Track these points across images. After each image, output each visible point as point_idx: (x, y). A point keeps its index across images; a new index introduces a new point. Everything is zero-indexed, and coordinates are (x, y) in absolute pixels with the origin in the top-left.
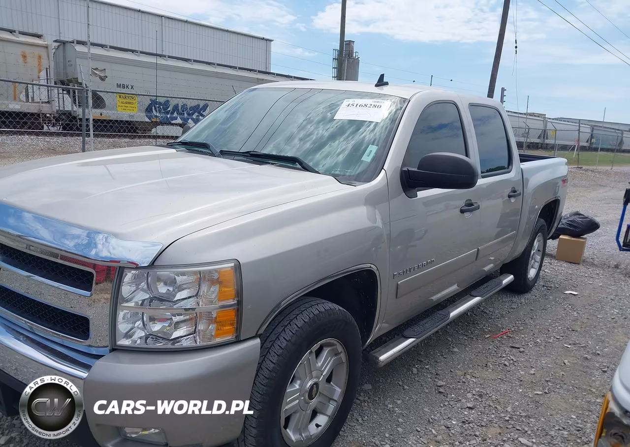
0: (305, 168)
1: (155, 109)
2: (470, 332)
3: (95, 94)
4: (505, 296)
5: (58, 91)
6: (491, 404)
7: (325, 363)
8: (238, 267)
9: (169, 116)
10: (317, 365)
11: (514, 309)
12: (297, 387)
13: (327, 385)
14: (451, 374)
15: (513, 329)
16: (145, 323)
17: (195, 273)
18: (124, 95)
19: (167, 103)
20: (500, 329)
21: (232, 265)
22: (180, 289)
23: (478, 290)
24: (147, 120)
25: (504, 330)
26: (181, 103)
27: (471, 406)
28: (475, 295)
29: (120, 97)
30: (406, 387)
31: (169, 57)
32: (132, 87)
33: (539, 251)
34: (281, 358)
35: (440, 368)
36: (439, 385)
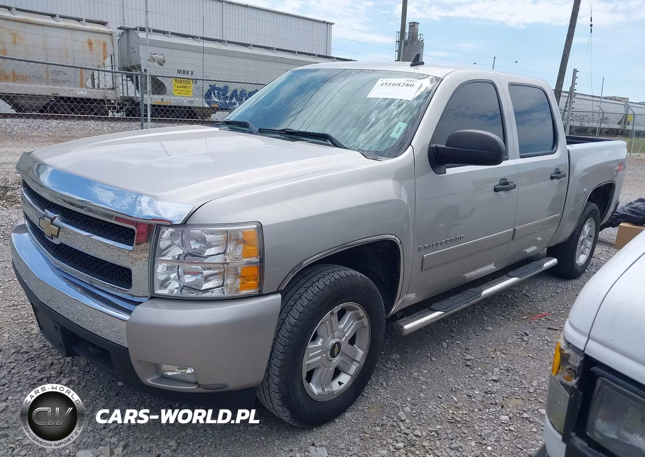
0: (336, 144)
1: (214, 94)
2: (507, 312)
3: (154, 78)
4: (551, 281)
5: (122, 78)
6: (517, 379)
7: (347, 326)
8: (260, 228)
9: (227, 102)
10: (339, 327)
11: (558, 293)
12: (320, 344)
13: (349, 346)
14: (481, 350)
15: (553, 312)
16: (180, 274)
17: (222, 232)
18: (180, 80)
19: (226, 88)
20: (540, 312)
21: (255, 226)
22: (210, 246)
23: (517, 271)
24: (206, 105)
25: (543, 313)
26: (239, 87)
27: (496, 378)
28: (511, 275)
29: (176, 81)
30: (433, 359)
31: (229, 42)
32: (192, 73)
33: (590, 236)
34: (302, 315)
35: (471, 344)
36: (467, 359)
